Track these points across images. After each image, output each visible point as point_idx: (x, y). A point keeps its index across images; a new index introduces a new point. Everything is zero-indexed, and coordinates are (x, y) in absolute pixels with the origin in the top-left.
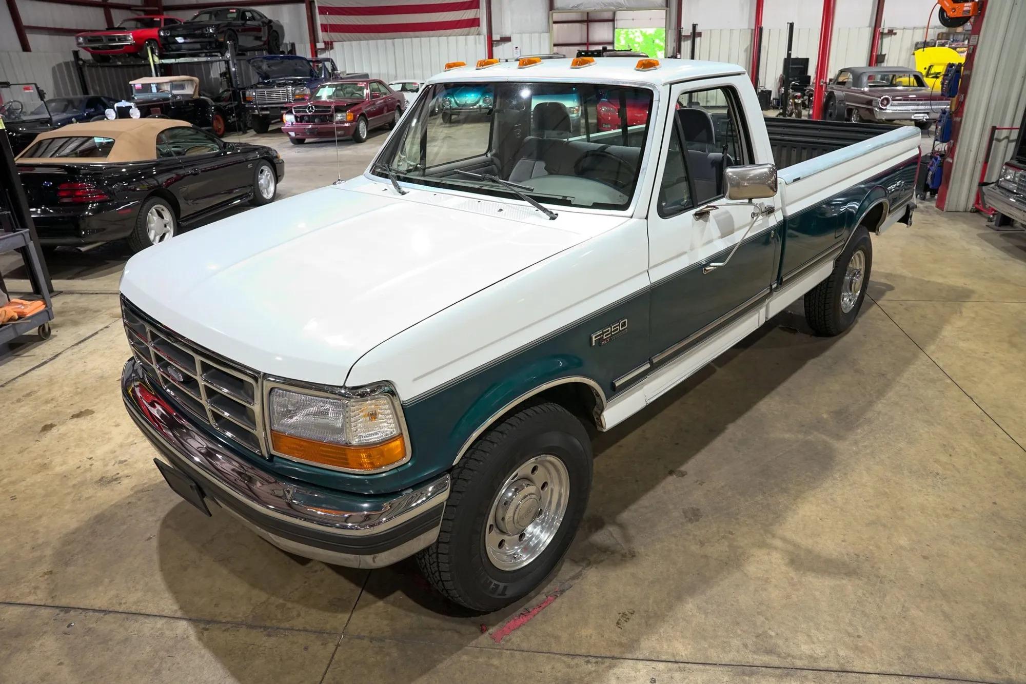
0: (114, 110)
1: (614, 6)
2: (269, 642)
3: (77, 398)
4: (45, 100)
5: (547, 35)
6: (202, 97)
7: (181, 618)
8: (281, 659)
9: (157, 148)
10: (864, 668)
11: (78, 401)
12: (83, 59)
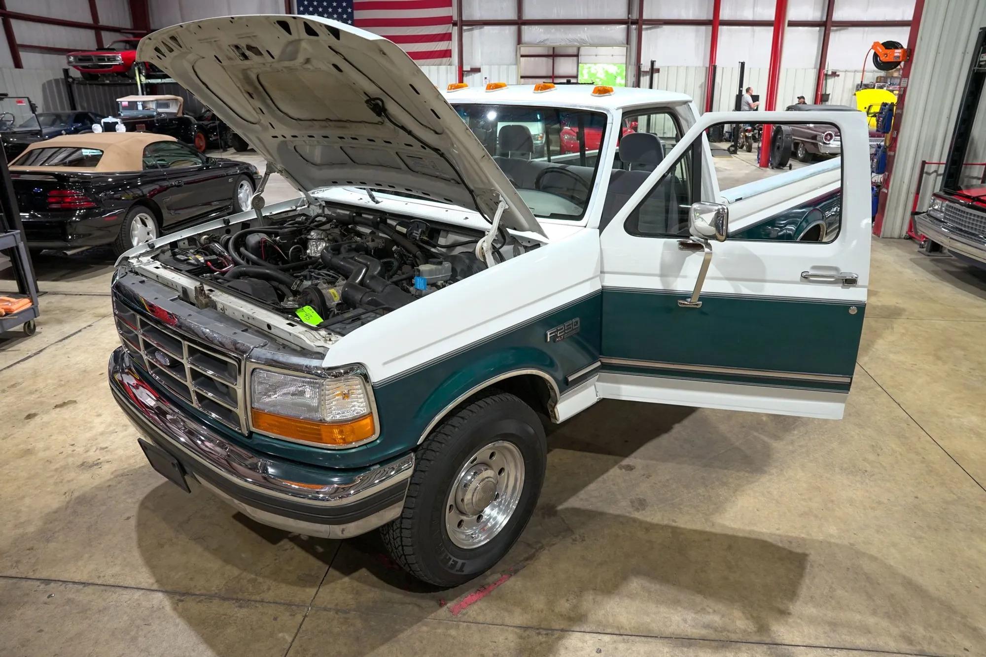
0: (101, 125)
1: (579, 42)
2: (242, 613)
3: (61, 390)
4: (36, 113)
5: (514, 67)
6: (185, 116)
7: (156, 590)
8: (251, 629)
9: (143, 161)
10: (793, 641)
11: (61, 392)
12: (73, 76)
